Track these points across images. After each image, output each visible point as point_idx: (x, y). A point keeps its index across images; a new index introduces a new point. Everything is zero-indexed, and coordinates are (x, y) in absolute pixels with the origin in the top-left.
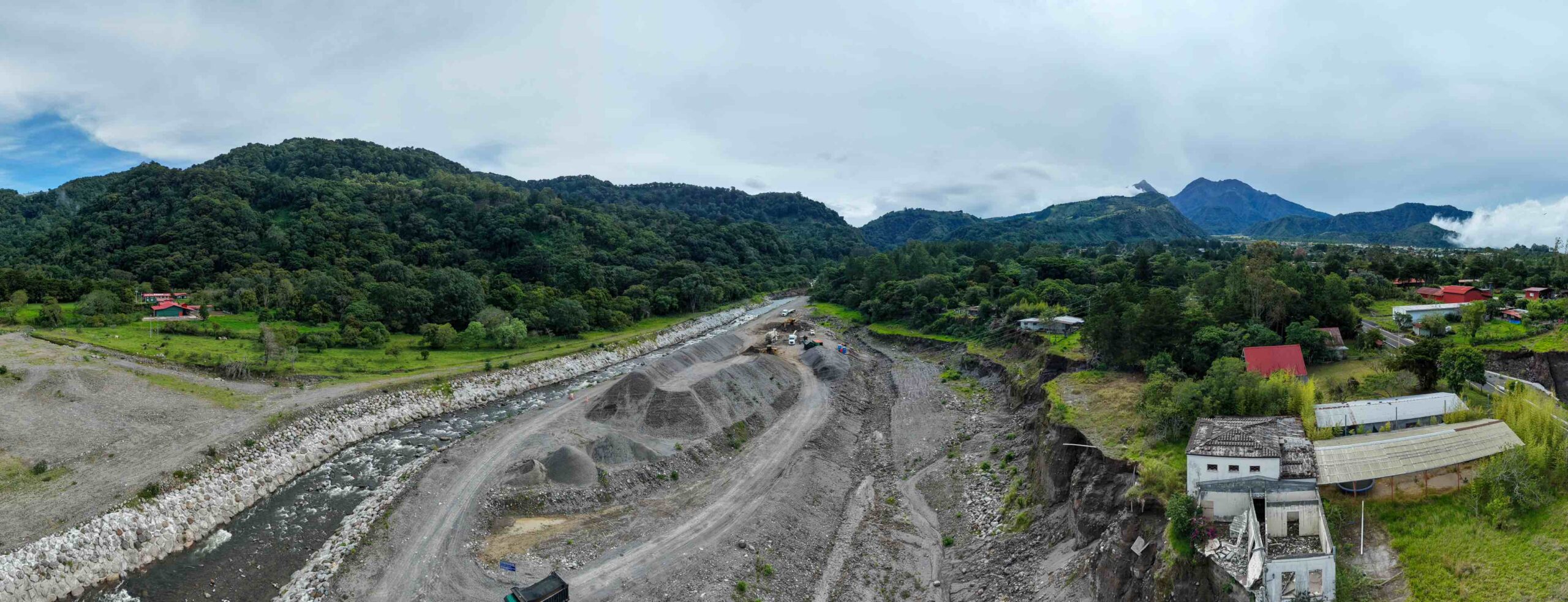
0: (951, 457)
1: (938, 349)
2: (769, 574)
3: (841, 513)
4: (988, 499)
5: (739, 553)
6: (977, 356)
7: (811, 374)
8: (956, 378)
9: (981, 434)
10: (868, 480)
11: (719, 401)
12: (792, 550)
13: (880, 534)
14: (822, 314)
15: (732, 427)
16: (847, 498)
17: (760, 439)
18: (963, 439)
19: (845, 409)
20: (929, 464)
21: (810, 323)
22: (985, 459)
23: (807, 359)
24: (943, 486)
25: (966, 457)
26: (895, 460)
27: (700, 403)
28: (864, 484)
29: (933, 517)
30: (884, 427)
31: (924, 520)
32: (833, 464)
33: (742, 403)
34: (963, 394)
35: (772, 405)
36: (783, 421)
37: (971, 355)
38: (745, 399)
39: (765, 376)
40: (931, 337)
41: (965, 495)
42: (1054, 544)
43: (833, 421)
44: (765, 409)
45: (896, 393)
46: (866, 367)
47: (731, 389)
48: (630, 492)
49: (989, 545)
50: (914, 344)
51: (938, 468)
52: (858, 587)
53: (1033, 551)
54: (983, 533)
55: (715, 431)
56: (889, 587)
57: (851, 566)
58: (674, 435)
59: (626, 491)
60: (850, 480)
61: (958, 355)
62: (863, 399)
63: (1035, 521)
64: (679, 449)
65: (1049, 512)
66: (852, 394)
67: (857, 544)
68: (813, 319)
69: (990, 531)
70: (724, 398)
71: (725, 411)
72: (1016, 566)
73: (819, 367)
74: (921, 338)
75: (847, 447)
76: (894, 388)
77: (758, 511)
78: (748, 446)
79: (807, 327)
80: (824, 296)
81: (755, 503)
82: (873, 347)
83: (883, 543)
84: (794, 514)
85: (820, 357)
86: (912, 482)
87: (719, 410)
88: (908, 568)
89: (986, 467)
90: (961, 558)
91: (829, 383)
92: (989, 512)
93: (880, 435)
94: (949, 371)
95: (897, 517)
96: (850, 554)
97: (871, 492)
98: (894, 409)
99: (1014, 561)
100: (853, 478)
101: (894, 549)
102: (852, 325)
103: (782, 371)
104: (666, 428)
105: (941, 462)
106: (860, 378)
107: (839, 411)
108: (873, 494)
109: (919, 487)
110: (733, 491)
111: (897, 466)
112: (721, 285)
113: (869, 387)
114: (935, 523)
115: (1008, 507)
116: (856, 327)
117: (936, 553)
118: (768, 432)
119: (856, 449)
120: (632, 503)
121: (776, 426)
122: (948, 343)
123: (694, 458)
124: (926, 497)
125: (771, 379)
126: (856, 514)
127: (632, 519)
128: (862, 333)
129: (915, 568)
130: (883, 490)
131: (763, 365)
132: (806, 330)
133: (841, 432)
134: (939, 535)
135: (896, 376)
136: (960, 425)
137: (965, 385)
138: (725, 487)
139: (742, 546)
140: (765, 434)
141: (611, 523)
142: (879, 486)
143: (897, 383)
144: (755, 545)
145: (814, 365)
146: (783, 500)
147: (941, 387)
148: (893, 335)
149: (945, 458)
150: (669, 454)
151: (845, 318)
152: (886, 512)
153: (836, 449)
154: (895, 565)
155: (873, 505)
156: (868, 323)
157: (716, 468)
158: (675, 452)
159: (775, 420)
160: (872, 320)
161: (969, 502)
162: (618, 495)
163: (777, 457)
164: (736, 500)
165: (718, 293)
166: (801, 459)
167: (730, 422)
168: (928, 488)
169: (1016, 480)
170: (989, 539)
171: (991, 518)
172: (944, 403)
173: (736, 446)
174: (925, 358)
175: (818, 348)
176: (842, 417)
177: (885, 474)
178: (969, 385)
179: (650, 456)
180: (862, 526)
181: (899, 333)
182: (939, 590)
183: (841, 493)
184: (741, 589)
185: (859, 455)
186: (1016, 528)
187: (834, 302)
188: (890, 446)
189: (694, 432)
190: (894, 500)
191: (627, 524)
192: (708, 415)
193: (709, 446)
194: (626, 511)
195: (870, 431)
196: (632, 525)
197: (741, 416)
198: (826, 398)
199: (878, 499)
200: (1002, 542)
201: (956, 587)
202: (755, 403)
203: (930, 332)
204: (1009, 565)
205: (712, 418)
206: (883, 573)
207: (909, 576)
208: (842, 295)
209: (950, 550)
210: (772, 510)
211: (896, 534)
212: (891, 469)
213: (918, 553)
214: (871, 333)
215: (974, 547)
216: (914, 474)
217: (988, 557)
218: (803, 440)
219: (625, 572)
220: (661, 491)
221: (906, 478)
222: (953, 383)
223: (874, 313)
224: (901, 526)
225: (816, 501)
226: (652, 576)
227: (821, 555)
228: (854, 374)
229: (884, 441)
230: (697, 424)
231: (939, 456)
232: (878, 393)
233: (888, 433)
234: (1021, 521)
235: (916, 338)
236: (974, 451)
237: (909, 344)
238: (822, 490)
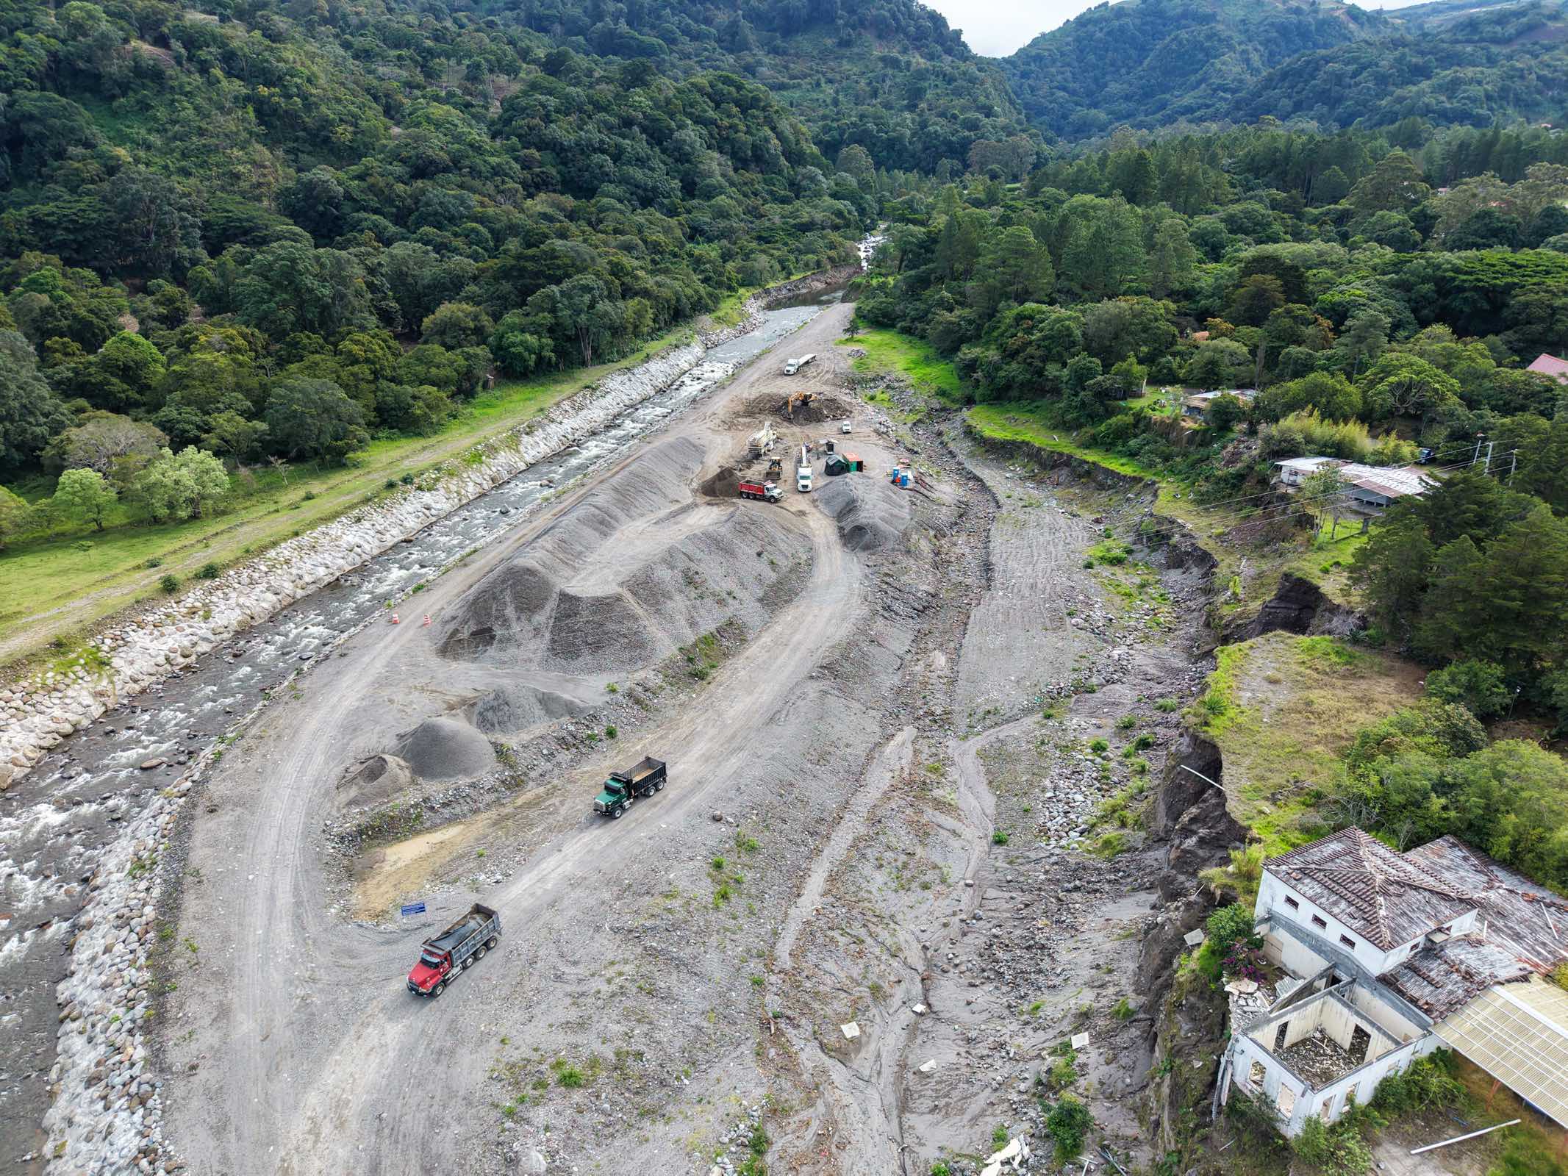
0: (1048, 717)
1: (1102, 487)
2: (752, 849)
3: (858, 779)
4: (1079, 797)
5: (714, 827)
6: (1173, 522)
7: (833, 537)
8: (1117, 562)
9: (1117, 686)
10: (908, 732)
11: (670, 604)
12: (784, 821)
13: (909, 811)
14: (874, 368)
15: (695, 645)
16: (870, 758)
17: (739, 662)
18: (1083, 689)
19: (888, 608)
20: (1007, 721)
21: (844, 397)
22: (1103, 736)
23: (828, 502)
24: (1019, 760)
25: (1074, 722)
26: (956, 708)
27: (639, 611)
28: (899, 738)
29: (989, 801)
30: (952, 645)
31: (974, 803)
32: (856, 705)
33: (709, 602)
34: (1117, 600)
35: (760, 600)
36: (778, 628)
37: (1161, 520)
38: (713, 594)
39: (746, 549)
40: (1091, 457)
41: (1047, 783)
42: (1134, 890)
43: (863, 632)
44: (748, 609)
45: (988, 579)
46: (945, 516)
47: (690, 580)
48: (549, 766)
49: (1054, 859)
50: (1054, 466)
51: (1021, 732)
52: (867, 869)
53: (1107, 887)
54: (1053, 842)
55: (667, 654)
56: (907, 874)
57: (861, 845)
58: (600, 669)
59: (544, 766)
60: (878, 729)
61: (1136, 512)
62: (925, 587)
63: (1128, 851)
64: (613, 691)
65: (1149, 848)
66: (904, 578)
67: (875, 821)
68: (853, 383)
69: (1063, 842)
70: (678, 597)
71: (681, 621)
72: (1076, 896)
73: (849, 524)
74: (1070, 457)
75: (883, 676)
76: (987, 567)
77: (738, 774)
78: (721, 675)
79: (836, 410)
80: (885, 315)
81: (734, 762)
82: (969, 466)
83: (910, 823)
84: (789, 776)
85: (854, 501)
86: (975, 744)
87: (671, 620)
88: (936, 858)
89: (1098, 748)
90: (1011, 863)
91: (863, 555)
92: (1072, 816)
93: (940, 659)
94: (1108, 542)
95: (937, 793)
96: (863, 830)
97: (908, 753)
98: (976, 614)
99: (1076, 889)
100: (883, 727)
101: (923, 833)
102: (935, 404)
103: (779, 534)
104: (586, 658)
105: (1030, 722)
106: (925, 546)
107: (875, 613)
108: (911, 754)
109: (983, 754)
110: (700, 748)
111: (956, 718)
112: (646, 293)
113: (940, 562)
114: (991, 810)
115: (1104, 818)
116: (943, 409)
117: (980, 847)
118: (753, 650)
119: (896, 680)
120: (555, 782)
121: (766, 639)
122: (1124, 478)
123: (638, 702)
124: (988, 772)
125: (759, 554)
126: (879, 780)
127: (562, 803)
128: (951, 430)
129: (945, 859)
130: (926, 750)
131: (744, 528)
132: (835, 418)
133: (874, 650)
134: (991, 828)
135: (997, 543)
136: (1085, 664)
137: (1128, 578)
138: (689, 740)
139: (717, 819)
140: (747, 654)
141: (533, 813)
142: (923, 745)
143: (993, 559)
144: (732, 815)
145: (840, 516)
146: (773, 758)
147: (1080, 577)
148: (1013, 443)
149: (1038, 717)
150: (600, 701)
151: (922, 381)
152: (924, 783)
153: (862, 680)
154: (920, 851)
155: (907, 771)
156: (969, 401)
157: (673, 713)
158: (607, 698)
159: (766, 626)
160: (977, 398)
161: (1049, 794)
162: (533, 774)
163: (766, 693)
164: (706, 758)
165: (639, 314)
166: (803, 696)
167: (690, 637)
168: (996, 759)
169: (1135, 783)
170: (1057, 851)
171: (1072, 826)
172: (1070, 614)
173: (700, 676)
174: (1070, 502)
175: (852, 476)
176: (880, 624)
177: (935, 727)
178: (1137, 580)
179: (571, 710)
180: (887, 797)
181: (1027, 437)
182: (970, 890)
183: (861, 750)
184: (718, 866)
185: (899, 691)
186: (1100, 851)
187: (907, 331)
188: (953, 681)
189: (632, 660)
190: (939, 768)
191: (556, 812)
192: (653, 629)
193: (659, 680)
194: (549, 794)
195: (925, 651)
196: (563, 811)
197: (708, 626)
198: (856, 585)
199: (916, 764)
200: (1072, 860)
201: (992, 893)
202: (730, 601)
203: (1092, 443)
204: (1068, 891)
205: (660, 635)
206: (903, 858)
207: (935, 867)
208: (922, 317)
209: (1000, 850)
210: (758, 772)
211: (930, 814)
212: (943, 721)
213: (955, 843)
214: (969, 432)
215: (1033, 855)
216: (979, 734)
217: (1046, 872)
218: (810, 665)
219: (568, 867)
220: (594, 756)
221: (966, 738)
222: (1106, 571)
223: (983, 381)
224: (940, 805)
225: (822, 758)
226: (605, 866)
227: (823, 829)
228: (915, 537)
229: (948, 672)
230: (636, 647)
231: (1027, 711)
232: (955, 577)
233: (955, 657)
234: (1107, 844)
235: (1061, 454)
236: (1092, 714)
237: (1043, 466)
238: (832, 744)
